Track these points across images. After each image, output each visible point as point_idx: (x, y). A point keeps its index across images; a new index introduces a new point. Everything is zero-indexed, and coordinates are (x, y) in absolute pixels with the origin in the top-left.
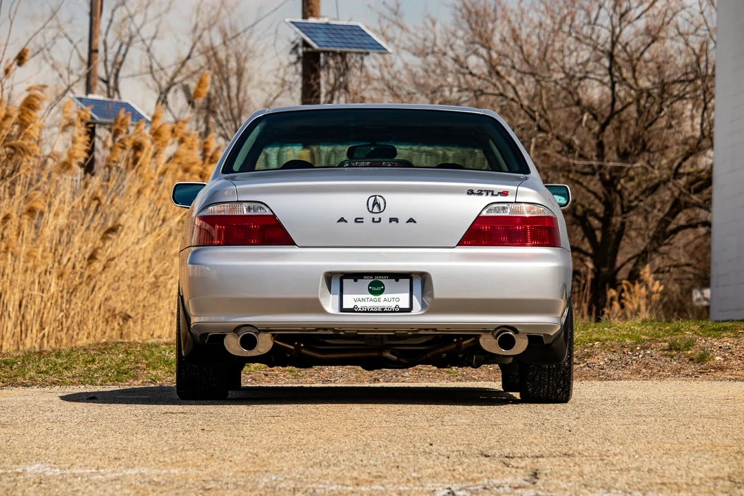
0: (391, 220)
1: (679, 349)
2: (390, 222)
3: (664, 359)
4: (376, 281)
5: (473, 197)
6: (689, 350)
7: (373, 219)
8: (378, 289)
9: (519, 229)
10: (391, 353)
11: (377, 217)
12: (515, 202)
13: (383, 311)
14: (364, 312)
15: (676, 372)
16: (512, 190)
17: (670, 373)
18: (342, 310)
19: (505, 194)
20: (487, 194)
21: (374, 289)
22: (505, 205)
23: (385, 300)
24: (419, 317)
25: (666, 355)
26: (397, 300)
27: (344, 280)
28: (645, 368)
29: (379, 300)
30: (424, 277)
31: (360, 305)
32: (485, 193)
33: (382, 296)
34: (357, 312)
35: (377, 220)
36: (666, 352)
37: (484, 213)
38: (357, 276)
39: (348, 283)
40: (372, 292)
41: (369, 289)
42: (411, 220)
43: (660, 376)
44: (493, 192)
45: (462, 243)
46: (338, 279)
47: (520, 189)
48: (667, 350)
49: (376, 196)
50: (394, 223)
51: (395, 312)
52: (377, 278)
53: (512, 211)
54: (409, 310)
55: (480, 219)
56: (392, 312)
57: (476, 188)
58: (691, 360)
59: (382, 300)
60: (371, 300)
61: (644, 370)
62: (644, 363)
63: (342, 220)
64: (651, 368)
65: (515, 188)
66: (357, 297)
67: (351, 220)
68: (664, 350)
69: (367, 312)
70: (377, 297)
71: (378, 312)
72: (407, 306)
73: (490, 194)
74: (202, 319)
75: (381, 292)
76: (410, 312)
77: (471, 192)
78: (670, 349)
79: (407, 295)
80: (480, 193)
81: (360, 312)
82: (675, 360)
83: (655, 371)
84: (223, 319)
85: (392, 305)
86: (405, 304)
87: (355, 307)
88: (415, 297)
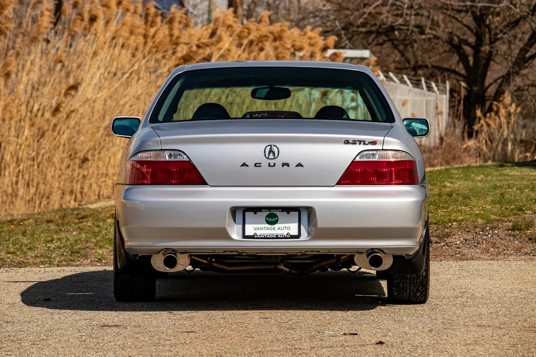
0: (283, 165)
1: (521, 229)
2: (283, 166)
3: (508, 238)
4: (272, 214)
5: (348, 146)
6: (528, 230)
7: (269, 164)
8: (273, 220)
9: (385, 171)
10: (285, 266)
11: (272, 162)
12: (382, 150)
13: (277, 237)
14: (262, 238)
15: (518, 250)
16: (380, 140)
17: (512, 252)
18: (245, 237)
19: (374, 143)
20: (360, 143)
21: (270, 220)
22: (374, 152)
23: (279, 228)
24: (306, 242)
25: (510, 235)
26: (289, 228)
27: (246, 213)
28: (493, 247)
29: (274, 229)
30: (310, 210)
31: (259, 233)
32: (358, 143)
33: (277, 226)
34: (257, 238)
35: (272, 165)
36: (510, 232)
37: (358, 159)
38: (256, 210)
39: (249, 215)
40: (268, 223)
41: (266, 220)
42: (300, 165)
43: (505, 254)
44: (364, 142)
45: (340, 183)
46: (241, 213)
47: (387, 139)
48: (511, 230)
49: (271, 145)
50: (286, 167)
51: (287, 238)
52: (272, 211)
53: (380, 157)
54: (298, 237)
55: (354, 163)
56: (284, 238)
57: (351, 138)
58: (530, 239)
59: (276, 228)
60: (268, 229)
61: (492, 249)
62: (492, 242)
63: (244, 165)
64: (498, 247)
65: (382, 138)
66: (256, 227)
67: (251, 164)
68: (509, 230)
69: (264, 238)
70: (273, 226)
71: (273, 238)
72: (296, 233)
73: (362, 143)
74: (134, 244)
75: (276, 222)
76: (298, 238)
77: (347, 142)
78: (513, 230)
79: (296, 225)
80: (354, 142)
81: (259, 238)
82: (517, 240)
83: (501, 250)
84: (150, 243)
85: (285, 232)
86: (295, 232)
87: (255, 234)
88: (302, 227)
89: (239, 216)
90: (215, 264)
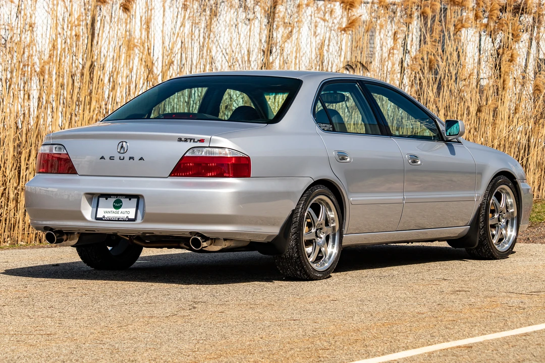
0: (130, 158)
2: (130, 159)
4: (118, 200)
5: (181, 143)
7: (120, 157)
8: (119, 205)
11: (122, 156)
12: (209, 147)
13: (118, 220)
14: (108, 220)
16: (207, 138)
18: (96, 218)
19: (202, 141)
20: (190, 141)
21: (116, 205)
22: (202, 149)
23: (121, 213)
24: (139, 225)
26: (128, 213)
27: (100, 198)
29: (118, 213)
31: (107, 215)
32: (189, 140)
33: (120, 210)
34: (104, 220)
35: (122, 158)
37: (187, 155)
38: (107, 196)
39: (102, 200)
40: (115, 207)
41: (114, 206)
42: (141, 159)
44: (194, 140)
45: (171, 175)
46: (95, 198)
47: (213, 137)
49: (123, 142)
50: (131, 160)
52: (119, 198)
53: (206, 153)
55: (184, 159)
56: (124, 221)
60: (113, 212)
63: (102, 158)
65: (209, 137)
66: (106, 211)
67: (107, 158)
70: (117, 210)
71: (116, 221)
72: (133, 217)
73: (192, 141)
75: (120, 207)
76: (134, 221)
77: (180, 140)
79: (135, 209)
80: (186, 140)
81: (106, 220)
85: (124, 216)
87: (104, 217)
88: (139, 211)
89: (95, 201)
90: (134, 241)
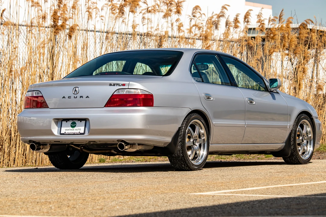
0: (81, 97)
4: (74, 122)
5: (111, 87)
7: (74, 96)
8: (74, 125)
11: (75, 96)
12: (128, 88)
13: (74, 134)
16: (127, 83)
18: (60, 134)
19: (124, 85)
20: (117, 85)
21: (73, 125)
22: (124, 90)
24: (88, 137)
26: (80, 129)
29: (74, 130)
30: (86, 120)
31: (67, 132)
32: (116, 85)
33: (75, 128)
34: (65, 135)
35: (75, 97)
37: (115, 93)
38: (67, 120)
39: (64, 123)
40: (72, 127)
42: (87, 97)
45: (105, 106)
46: (60, 121)
49: (76, 87)
51: (78, 134)
52: (74, 121)
53: (127, 92)
55: (113, 96)
59: (75, 130)
60: (71, 130)
63: (64, 97)
66: (66, 129)
67: (67, 97)
69: (69, 135)
71: (72, 135)
75: (75, 126)
76: (84, 134)
77: (111, 85)
80: (114, 85)
85: (78, 132)
86: (82, 131)
87: (65, 133)
88: (86, 128)
89: (59, 124)
90: (83, 150)
